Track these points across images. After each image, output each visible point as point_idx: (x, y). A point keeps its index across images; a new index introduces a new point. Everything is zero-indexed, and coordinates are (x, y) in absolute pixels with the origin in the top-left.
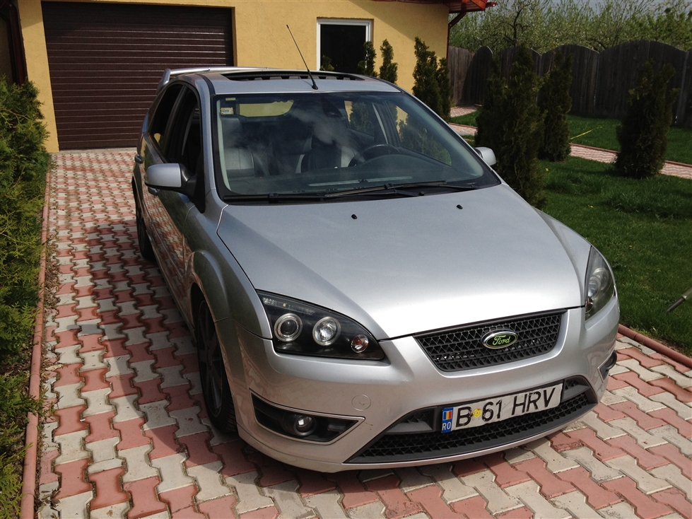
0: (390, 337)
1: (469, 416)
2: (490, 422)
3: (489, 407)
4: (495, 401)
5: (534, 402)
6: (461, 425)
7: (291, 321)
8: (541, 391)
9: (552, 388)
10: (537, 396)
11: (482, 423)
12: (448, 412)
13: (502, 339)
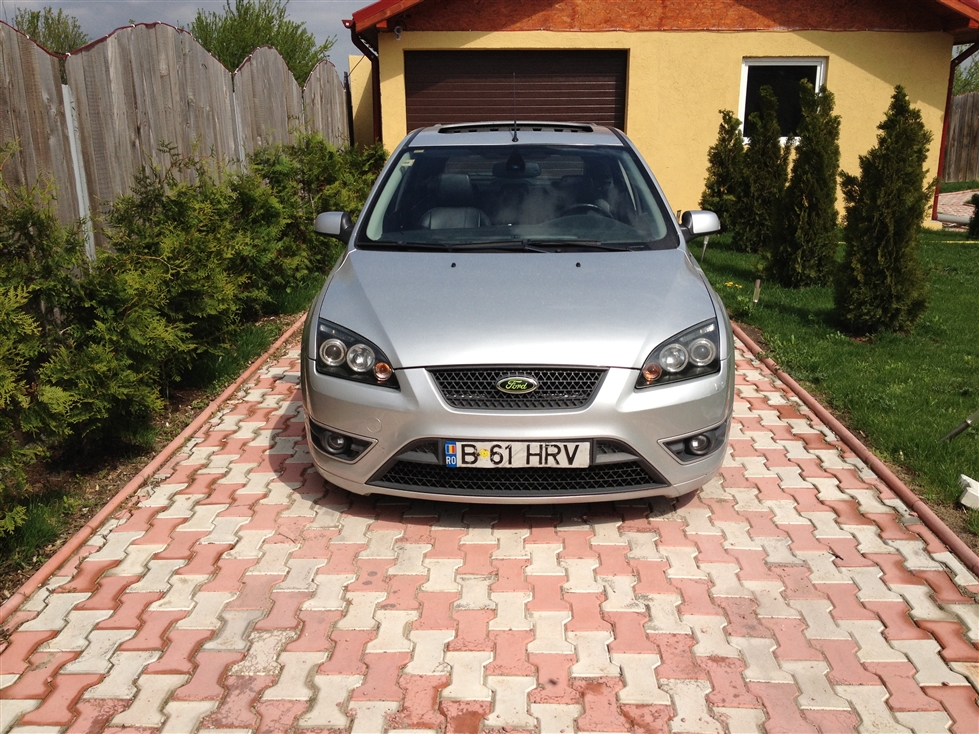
0: (404, 366)
1: (476, 455)
2: (500, 466)
3: (495, 450)
4: (504, 445)
5: (554, 456)
6: (467, 463)
7: (338, 348)
8: (561, 445)
9: (574, 444)
10: (556, 450)
11: (491, 465)
12: (450, 446)
13: (517, 384)
